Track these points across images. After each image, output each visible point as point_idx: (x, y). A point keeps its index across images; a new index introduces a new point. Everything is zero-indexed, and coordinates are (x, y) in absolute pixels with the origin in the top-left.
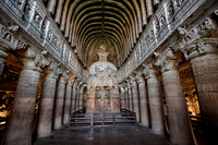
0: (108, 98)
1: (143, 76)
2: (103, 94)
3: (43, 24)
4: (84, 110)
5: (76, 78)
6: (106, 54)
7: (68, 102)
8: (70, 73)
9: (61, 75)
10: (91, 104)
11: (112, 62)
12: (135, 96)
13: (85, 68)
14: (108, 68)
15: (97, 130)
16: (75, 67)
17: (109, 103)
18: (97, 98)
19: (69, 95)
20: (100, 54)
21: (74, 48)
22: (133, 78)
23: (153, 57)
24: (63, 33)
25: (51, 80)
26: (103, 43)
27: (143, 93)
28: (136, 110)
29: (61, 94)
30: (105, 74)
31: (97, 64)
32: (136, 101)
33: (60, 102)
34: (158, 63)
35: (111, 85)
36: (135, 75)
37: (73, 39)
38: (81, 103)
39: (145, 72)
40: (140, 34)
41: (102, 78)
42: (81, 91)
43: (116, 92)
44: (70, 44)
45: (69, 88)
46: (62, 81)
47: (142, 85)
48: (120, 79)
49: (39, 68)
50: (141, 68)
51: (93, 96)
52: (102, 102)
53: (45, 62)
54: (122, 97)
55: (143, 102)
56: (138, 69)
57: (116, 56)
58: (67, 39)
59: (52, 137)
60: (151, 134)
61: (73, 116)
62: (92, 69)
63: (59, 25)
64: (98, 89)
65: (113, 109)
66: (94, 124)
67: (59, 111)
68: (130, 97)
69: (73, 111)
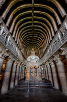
1: (54, 61)
2: (33, 70)
3: (7, 37)
5: (21, 63)
6: (34, 52)
7: (17, 74)
8: (19, 60)
9: (14, 61)
10: (28, 75)
12: (49, 72)
13: (25, 59)
16: (21, 58)
17: (37, 75)
18: (31, 72)
19: (18, 71)
20: (32, 52)
21: (21, 49)
22: (48, 63)
23: (60, 51)
24: (16, 42)
25: (9, 63)
27: (54, 70)
28: (51, 79)
29: (14, 70)
30: (34, 61)
31: (31, 56)
32: (50, 74)
33: (13, 74)
34: (63, 53)
35: (37, 66)
36: (49, 61)
37: (20, 45)
38: (23, 74)
39: (54, 59)
40: (51, 41)
41: (33, 63)
42: (24, 69)
43: (39, 69)
44: (19, 47)
45: (18, 67)
46: (15, 64)
47: (53, 66)
49: (3, 57)
50: (52, 57)
51: (29, 72)
52: (33, 75)
53: (6, 54)
54: (43, 72)
56: (50, 58)
57: (39, 53)
58: (18, 45)
61: (19, 81)
62: (28, 59)
63: (14, 39)
64: (31, 68)
65: (39, 78)
66: (29, 86)
68: (47, 72)
69: (19, 79)
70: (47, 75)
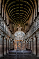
0: (22, 45)
1: (36, 36)
2: (20, 43)
4: (13, 49)
5: (10, 38)
6: (21, 28)
7: (8, 46)
8: (8, 36)
9: (4, 37)
10: (16, 47)
11: (23, 31)
12: (32, 44)
13: (13, 34)
14: (22, 34)
15: (18, 56)
16: (9, 33)
17: (22, 47)
18: (18, 45)
19: (8, 44)
20: (18, 28)
22: (31, 38)
24: (3, 18)
26: (19, 23)
27: (35, 43)
29: (5, 43)
30: (20, 36)
31: (17, 32)
32: (32, 46)
33: (5, 46)
35: (23, 40)
36: (32, 36)
37: (7, 21)
38: (12, 46)
39: (36, 35)
41: (19, 38)
42: (12, 43)
43: (24, 43)
44: (6, 23)
45: (8, 41)
46: (5, 39)
47: (35, 40)
48: (26, 38)
50: (35, 33)
51: (16, 44)
52: (19, 46)
54: (27, 45)
55: (35, 46)
56: (33, 34)
57: (24, 29)
58: (5, 21)
59: (3, 57)
60: (37, 57)
61: (10, 51)
62: (16, 34)
64: (18, 42)
65: (23, 49)
66: (17, 53)
67: (5, 49)
68: (30, 44)
69: (10, 49)
70: (30, 46)
